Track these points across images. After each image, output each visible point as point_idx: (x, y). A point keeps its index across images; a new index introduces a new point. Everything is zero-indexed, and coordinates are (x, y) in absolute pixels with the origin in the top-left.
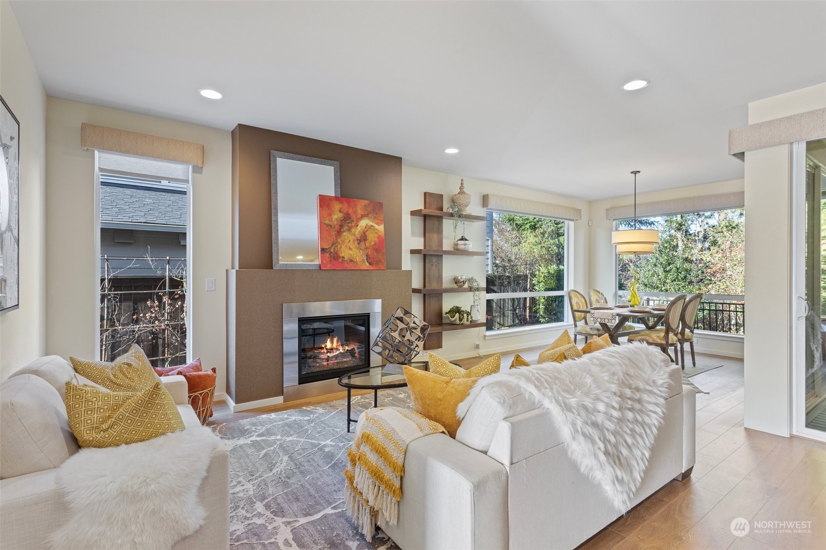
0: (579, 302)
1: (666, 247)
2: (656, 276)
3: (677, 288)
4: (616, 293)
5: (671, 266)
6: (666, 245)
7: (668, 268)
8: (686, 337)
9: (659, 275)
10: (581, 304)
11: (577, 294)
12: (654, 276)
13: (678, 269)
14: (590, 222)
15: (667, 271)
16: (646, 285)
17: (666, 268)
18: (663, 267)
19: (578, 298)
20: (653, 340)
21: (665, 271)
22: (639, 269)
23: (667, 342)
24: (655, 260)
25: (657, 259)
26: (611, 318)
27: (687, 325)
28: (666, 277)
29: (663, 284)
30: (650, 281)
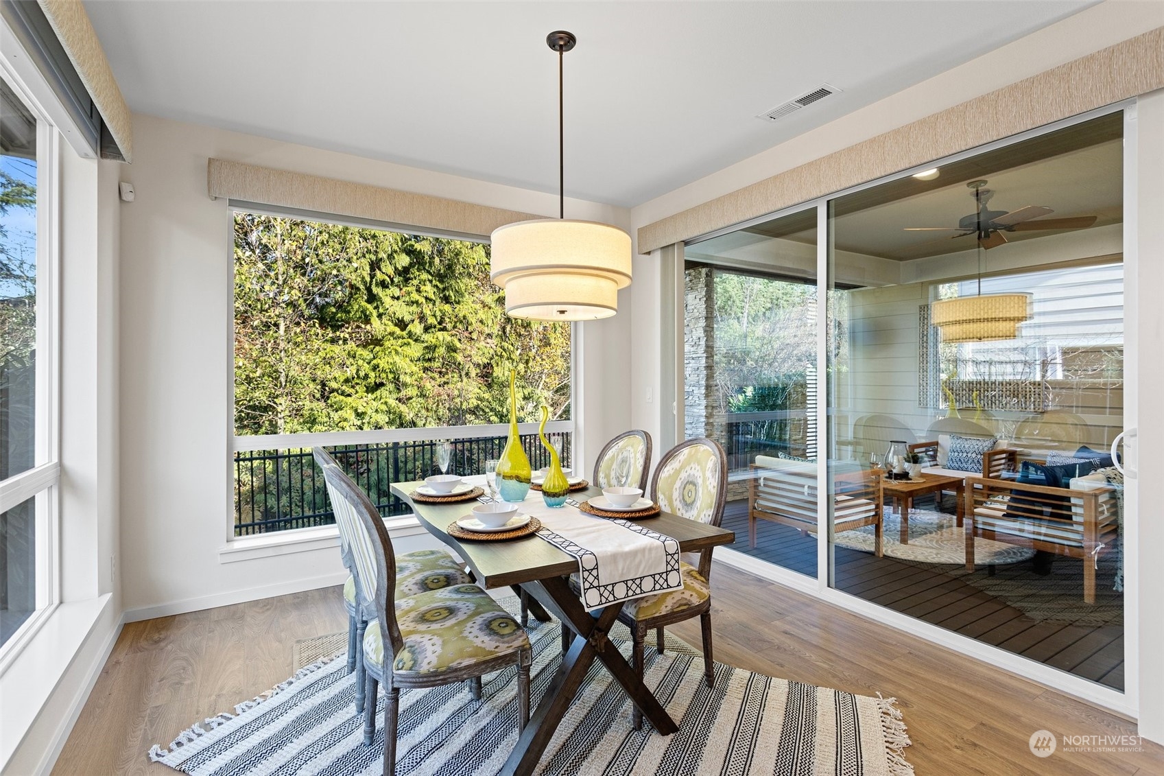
14: (127, 187)
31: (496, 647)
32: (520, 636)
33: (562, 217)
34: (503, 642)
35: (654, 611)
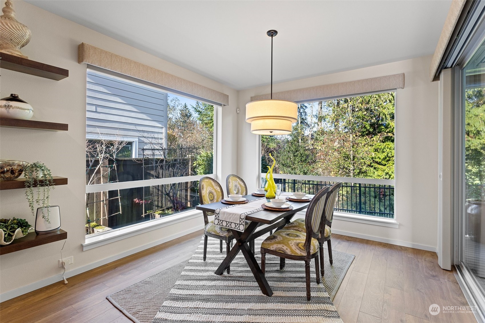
0: (213, 191)
1: (295, 140)
2: (289, 159)
3: (301, 166)
4: (259, 176)
5: (298, 152)
6: (295, 139)
7: (296, 154)
8: (325, 235)
9: (291, 158)
10: (215, 194)
11: (212, 181)
12: (288, 159)
13: (301, 154)
14: (238, 109)
15: (296, 156)
16: (283, 165)
17: (295, 153)
18: (293, 153)
19: (212, 186)
20: (292, 251)
21: (294, 156)
22: (279, 154)
23: (309, 253)
24: (289, 148)
25: (290, 148)
26: (238, 222)
27: (326, 220)
28: (295, 160)
29: (293, 164)
30: (286, 162)
31: (219, 233)
32: (226, 233)
33: (272, 99)
34: (221, 232)
35: (268, 247)
